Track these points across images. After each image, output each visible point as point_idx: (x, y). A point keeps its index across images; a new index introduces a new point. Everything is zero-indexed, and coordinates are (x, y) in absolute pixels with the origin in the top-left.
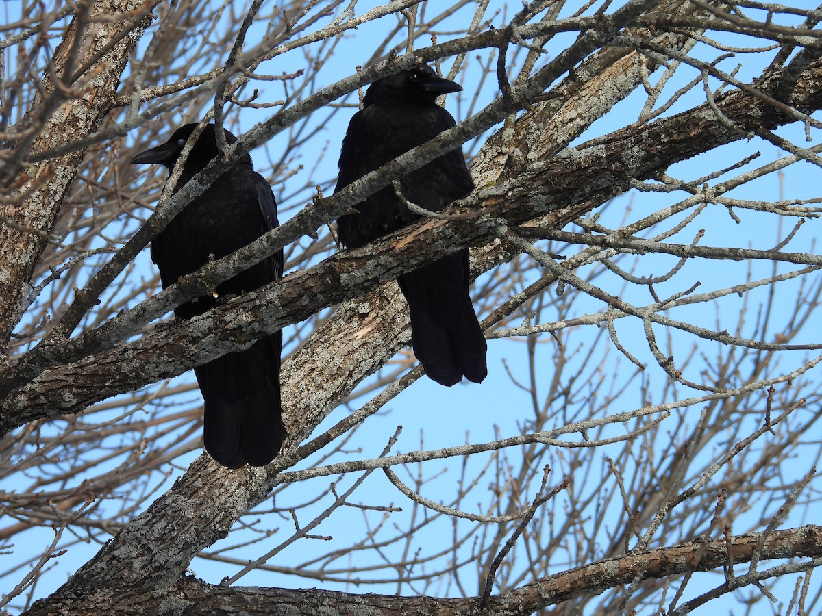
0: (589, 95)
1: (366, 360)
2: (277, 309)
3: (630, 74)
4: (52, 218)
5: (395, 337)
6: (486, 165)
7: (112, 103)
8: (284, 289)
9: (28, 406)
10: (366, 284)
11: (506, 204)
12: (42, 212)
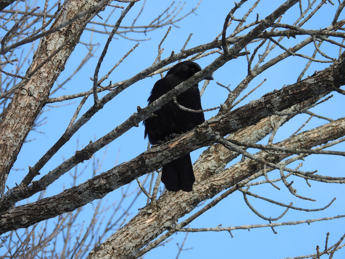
0: (246, 136)
1: (150, 233)
2: (117, 177)
3: (264, 129)
4: (19, 147)
5: (163, 224)
6: (203, 160)
7: (46, 101)
8: (120, 168)
9: (6, 224)
10: (157, 164)
11: (220, 125)
12: (15, 144)
